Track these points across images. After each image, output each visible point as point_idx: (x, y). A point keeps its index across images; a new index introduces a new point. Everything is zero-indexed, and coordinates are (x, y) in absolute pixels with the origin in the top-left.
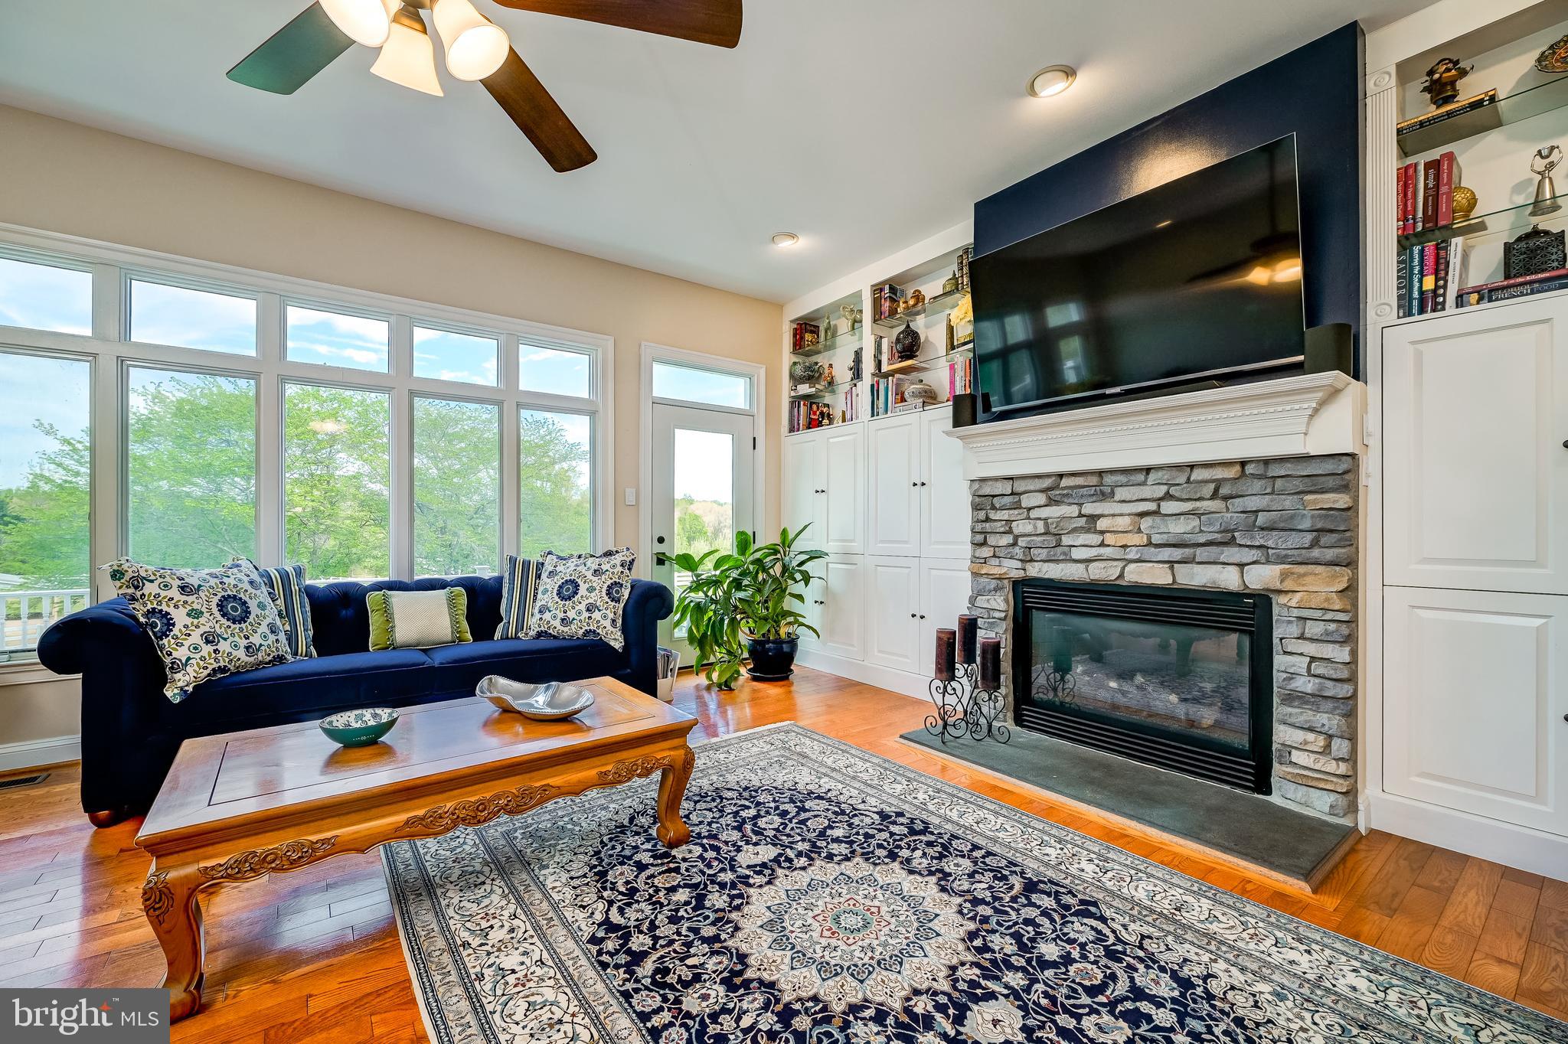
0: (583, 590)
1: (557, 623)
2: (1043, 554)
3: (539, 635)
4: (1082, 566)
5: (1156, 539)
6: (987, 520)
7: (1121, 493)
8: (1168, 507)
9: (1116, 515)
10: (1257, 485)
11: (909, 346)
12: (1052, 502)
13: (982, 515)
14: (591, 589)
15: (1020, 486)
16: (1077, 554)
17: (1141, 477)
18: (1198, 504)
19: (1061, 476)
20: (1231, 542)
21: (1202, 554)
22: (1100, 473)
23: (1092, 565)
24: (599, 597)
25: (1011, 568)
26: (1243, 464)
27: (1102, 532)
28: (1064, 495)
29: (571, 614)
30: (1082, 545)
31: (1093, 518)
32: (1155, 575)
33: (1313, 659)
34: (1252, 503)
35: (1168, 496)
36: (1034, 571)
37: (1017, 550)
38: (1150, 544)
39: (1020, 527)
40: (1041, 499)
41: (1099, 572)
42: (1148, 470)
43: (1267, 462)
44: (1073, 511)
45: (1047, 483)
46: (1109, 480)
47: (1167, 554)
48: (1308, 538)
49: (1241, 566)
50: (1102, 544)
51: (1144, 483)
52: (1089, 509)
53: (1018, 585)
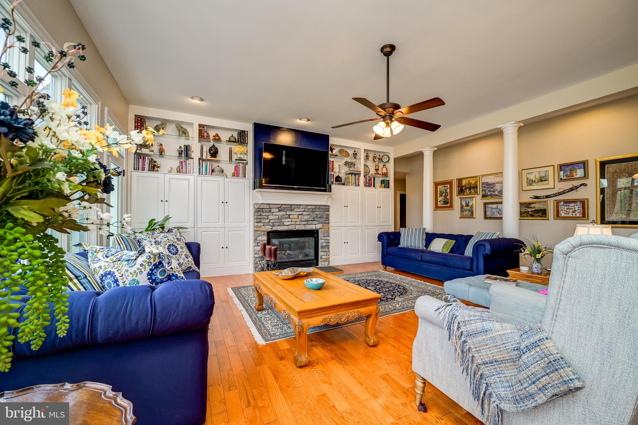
2: (278, 224)
4: (287, 227)
5: (303, 220)
6: (261, 215)
7: (296, 210)
8: (305, 213)
9: (294, 214)
10: (318, 210)
11: (214, 153)
12: (279, 211)
13: (259, 214)
15: (271, 206)
16: (285, 224)
17: (299, 206)
18: (310, 213)
19: (282, 205)
20: (314, 220)
21: (309, 223)
22: (291, 205)
23: (289, 226)
25: (269, 228)
26: (316, 205)
27: (291, 218)
28: (282, 209)
30: (287, 222)
31: (289, 215)
32: (301, 228)
33: (324, 240)
34: (318, 213)
35: (304, 211)
36: (275, 228)
37: (270, 223)
38: (301, 221)
39: (270, 217)
40: (277, 210)
41: (291, 228)
42: (300, 205)
44: (284, 213)
45: (279, 206)
46: (293, 206)
47: (304, 223)
48: (325, 219)
49: (315, 224)
50: (292, 221)
51: (300, 208)
52: (288, 213)
53: (269, 233)
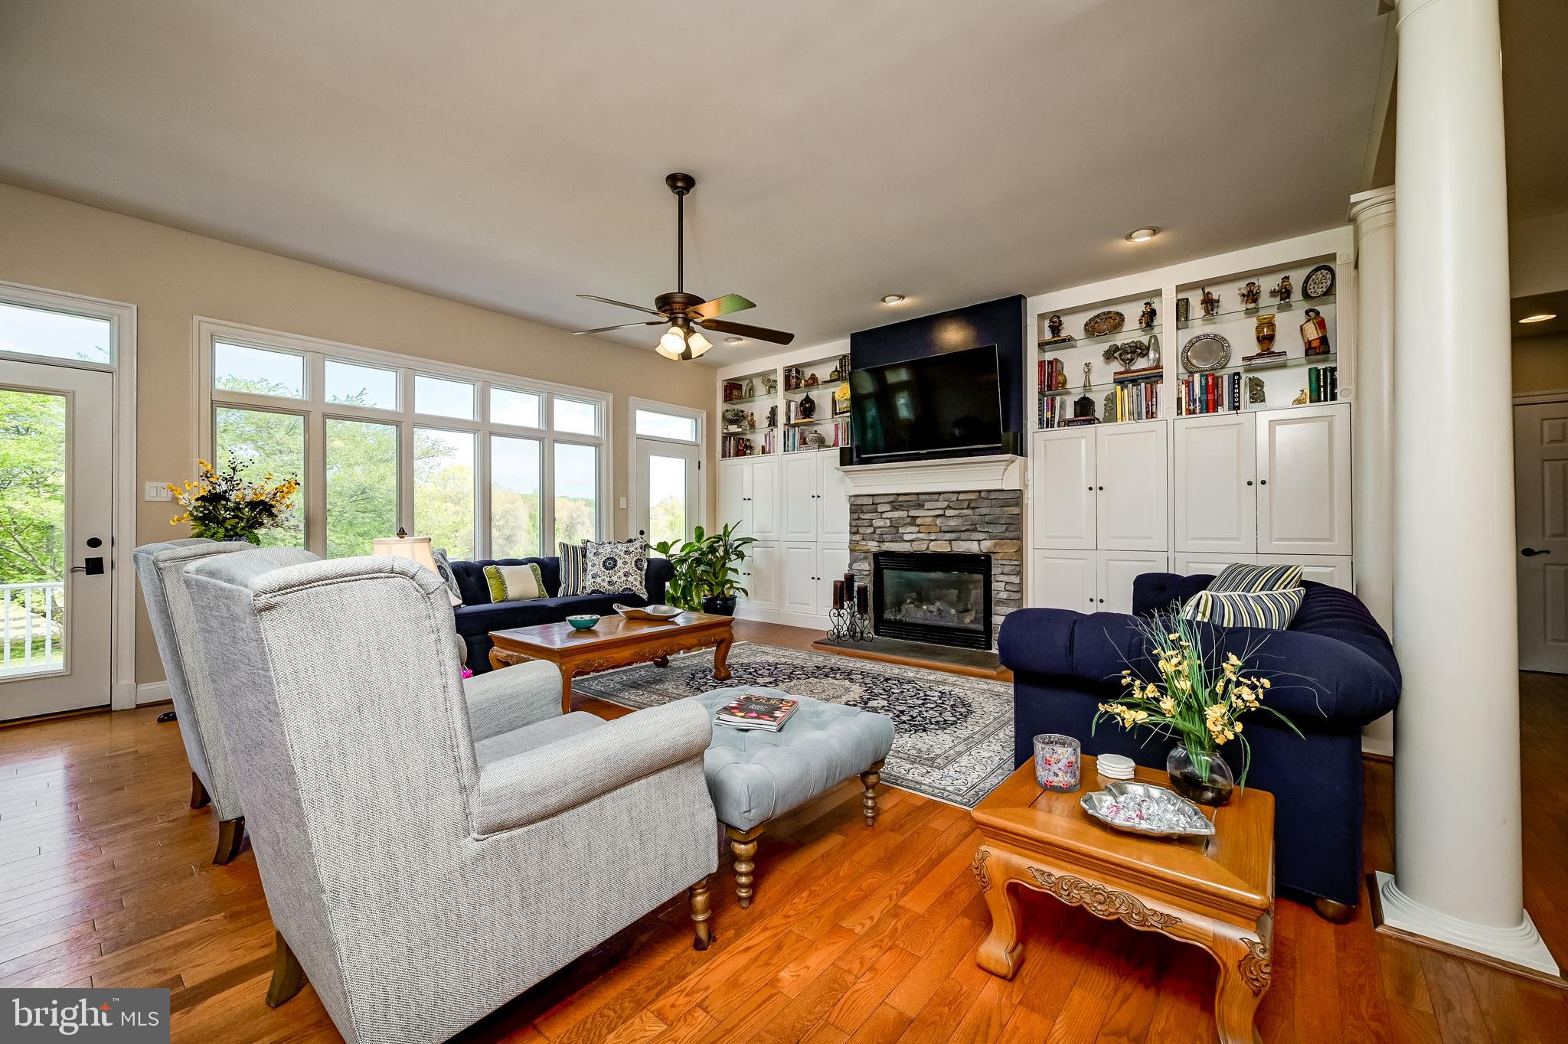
0: (620, 563)
1: (606, 584)
2: (889, 537)
3: (593, 592)
4: (909, 544)
5: (944, 529)
6: (859, 519)
7: (927, 505)
8: (949, 513)
9: (924, 515)
10: (986, 503)
12: (894, 509)
13: (856, 516)
14: (625, 563)
15: (878, 500)
16: (907, 537)
17: (936, 497)
18: (961, 511)
19: (898, 495)
20: (975, 530)
21: (964, 535)
22: (918, 494)
23: (914, 543)
24: (631, 567)
25: (873, 546)
26: (980, 492)
27: (919, 526)
28: (901, 506)
29: (614, 579)
30: (909, 532)
31: (915, 518)
32: (941, 547)
33: (1007, 583)
34: (984, 511)
35: (949, 507)
36: (888, 547)
37: (876, 536)
38: (941, 531)
39: (877, 523)
40: (888, 507)
41: (918, 547)
42: (939, 493)
43: (989, 491)
44: (904, 514)
45: (891, 498)
46: (922, 497)
47: (948, 536)
48: (1005, 527)
49: (979, 541)
50: (919, 532)
51: (937, 501)
52: (913, 513)
53: (877, 556)
